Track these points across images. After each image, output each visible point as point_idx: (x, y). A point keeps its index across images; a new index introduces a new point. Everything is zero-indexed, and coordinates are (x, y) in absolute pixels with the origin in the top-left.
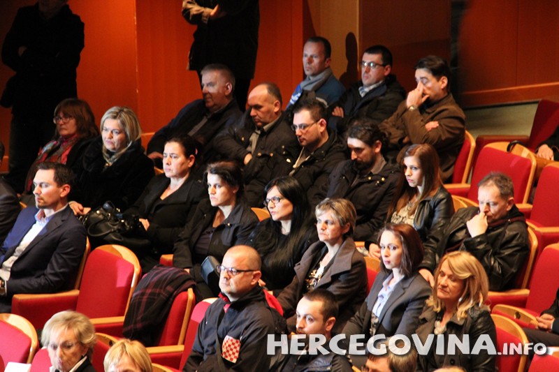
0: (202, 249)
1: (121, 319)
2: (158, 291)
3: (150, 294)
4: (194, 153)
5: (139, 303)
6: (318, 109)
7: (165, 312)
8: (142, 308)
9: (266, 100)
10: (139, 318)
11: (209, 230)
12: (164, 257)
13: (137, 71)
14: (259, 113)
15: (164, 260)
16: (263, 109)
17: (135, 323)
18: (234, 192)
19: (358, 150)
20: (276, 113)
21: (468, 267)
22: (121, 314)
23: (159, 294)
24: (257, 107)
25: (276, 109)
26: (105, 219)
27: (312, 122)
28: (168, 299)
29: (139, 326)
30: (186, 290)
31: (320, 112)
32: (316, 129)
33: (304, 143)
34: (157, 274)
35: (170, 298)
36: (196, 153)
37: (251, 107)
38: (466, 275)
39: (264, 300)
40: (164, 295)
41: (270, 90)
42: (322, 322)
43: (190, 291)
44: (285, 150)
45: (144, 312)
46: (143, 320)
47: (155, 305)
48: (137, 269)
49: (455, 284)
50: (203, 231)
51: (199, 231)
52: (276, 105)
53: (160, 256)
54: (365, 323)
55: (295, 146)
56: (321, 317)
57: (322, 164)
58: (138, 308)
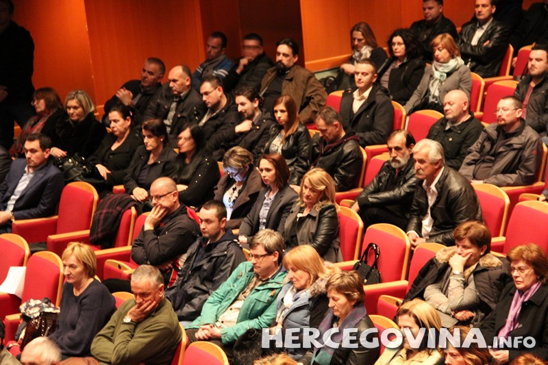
0: (142, 180)
1: (88, 232)
2: (111, 210)
3: (106, 213)
4: (129, 115)
5: (99, 220)
6: (216, 81)
7: (117, 224)
8: (101, 223)
9: (181, 76)
10: (100, 230)
11: (146, 166)
12: (116, 187)
13: (91, 62)
14: (176, 85)
15: (116, 190)
16: (178, 83)
17: (97, 234)
18: (162, 140)
19: (243, 104)
20: (188, 86)
21: (322, 182)
22: (87, 229)
23: (112, 213)
24: (175, 81)
25: (188, 83)
26: (74, 166)
27: (213, 89)
28: (118, 215)
29: (100, 235)
30: (130, 208)
31: (217, 82)
32: (216, 94)
33: (209, 105)
34: (109, 199)
35: (120, 214)
36: (131, 114)
37: (170, 81)
38: (323, 187)
39: (186, 213)
40: (115, 213)
41: (184, 70)
42: (218, 222)
43: (133, 209)
44: (196, 111)
45: (103, 226)
46: (102, 231)
47: (110, 220)
48: (96, 197)
49: (315, 194)
50: (142, 167)
51: (139, 168)
52: (187, 80)
53: (112, 187)
54: (254, 223)
55: (204, 108)
56: (217, 219)
57: (222, 119)
58: (98, 223)
